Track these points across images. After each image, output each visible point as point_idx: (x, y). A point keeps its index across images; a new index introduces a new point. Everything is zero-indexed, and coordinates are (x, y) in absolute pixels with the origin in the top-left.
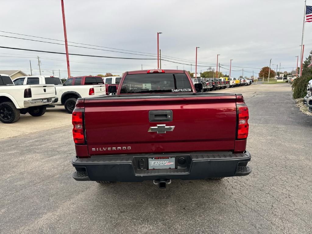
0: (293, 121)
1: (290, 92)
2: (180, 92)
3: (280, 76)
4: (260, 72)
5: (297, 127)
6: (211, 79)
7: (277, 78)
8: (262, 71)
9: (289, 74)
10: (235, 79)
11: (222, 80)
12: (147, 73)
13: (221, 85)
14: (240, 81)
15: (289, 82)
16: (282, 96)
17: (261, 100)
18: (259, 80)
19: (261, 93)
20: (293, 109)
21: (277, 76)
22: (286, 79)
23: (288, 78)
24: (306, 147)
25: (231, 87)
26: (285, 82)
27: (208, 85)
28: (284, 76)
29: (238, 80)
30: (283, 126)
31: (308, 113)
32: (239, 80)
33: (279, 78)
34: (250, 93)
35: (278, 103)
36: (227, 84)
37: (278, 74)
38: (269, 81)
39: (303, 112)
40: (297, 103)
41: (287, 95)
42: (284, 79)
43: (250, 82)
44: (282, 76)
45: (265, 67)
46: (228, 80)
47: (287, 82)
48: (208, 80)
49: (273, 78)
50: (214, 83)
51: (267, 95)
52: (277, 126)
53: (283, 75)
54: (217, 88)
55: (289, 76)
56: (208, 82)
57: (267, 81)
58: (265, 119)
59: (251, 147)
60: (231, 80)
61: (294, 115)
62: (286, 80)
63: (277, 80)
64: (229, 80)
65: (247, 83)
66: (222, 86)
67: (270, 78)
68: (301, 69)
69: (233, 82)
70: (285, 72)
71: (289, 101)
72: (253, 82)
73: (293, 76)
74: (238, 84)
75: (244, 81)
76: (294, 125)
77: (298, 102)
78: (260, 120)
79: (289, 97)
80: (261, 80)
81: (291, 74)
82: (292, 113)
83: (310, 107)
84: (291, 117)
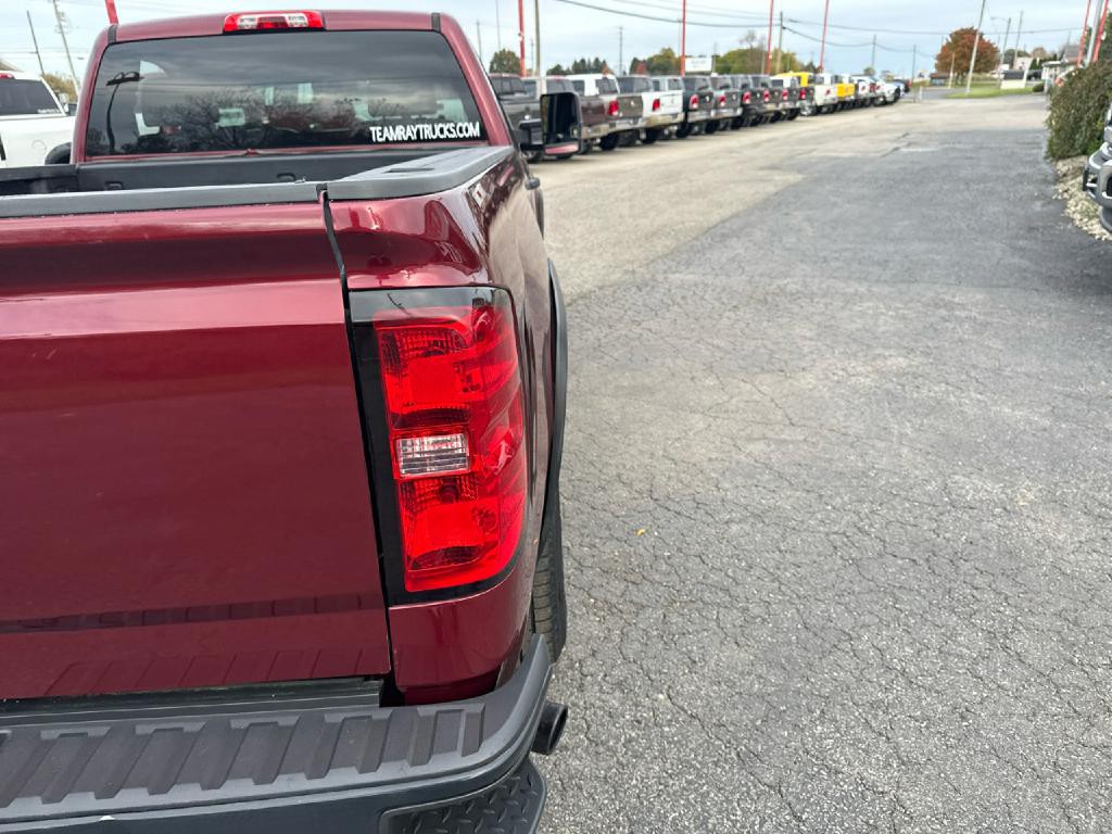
0: (1025, 270)
1: (1040, 131)
2: (419, 140)
3: (1017, 67)
4: (944, 48)
5: (1036, 300)
6: (741, 78)
7: (1002, 76)
8: (948, 43)
9: (1050, 60)
10: (837, 79)
11: (787, 84)
12: (226, 33)
13: (777, 104)
14: (857, 87)
15: (1046, 88)
16: (1006, 148)
17: (917, 167)
18: (935, 85)
19: (929, 135)
20: (1038, 206)
21: (1006, 67)
22: (1037, 76)
23: (1046, 74)
24: (1058, 418)
25: (818, 111)
26: (1031, 88)
27: (723, 104)
28: (1033, 66)
29: (851, 81)
30: (979, 297)
31: (1097, 229)
32: (852, 85)
33: (1008, 76)
34: (886, 136)
35: (984, 179)
36: (800, 99)
37: (1011, 57)
38: (972, 86)
39: (1078, 223)
40: (1059, 179)
41: (1029, 144)
42: (1029, 78)
43: (898, 91)
44: (1024, 64)
45: (962, 30)
46: (810, 81)
47: (1039, 89)
48: (730, 82)
49: (988, 75)
50: (747, 97)
51: (946, 146)
52: (947, 298)
53: (1028, 62)
54: (761, 117)
55: (1051, 66)
56: (722, 93)
57: (962, 89)
58: (907, 257)
59: (795, 420)
60: (821, 82)
61: (1035, 238)
62: (1035, 83)
63: (1004, 82)
64: (812, 85)
65: (884, 97)
66: (781, 106)
67: (976, 75)
68: (1099, 33)
69: (828, 92)
70: (1037, 50)
71: (1028, 170)
72: (907, 90)
73: (1064, 66)
74: (848, 99)
75: (873, 87)
76: (1025, 289)
77: (1065, 175)
78: (884, 264)
79: (1035, 151)
80: (942, 85)
81: (1058, 56)
82: (1031, 229)
83: (1107, 203)
84: (1022, 249)
